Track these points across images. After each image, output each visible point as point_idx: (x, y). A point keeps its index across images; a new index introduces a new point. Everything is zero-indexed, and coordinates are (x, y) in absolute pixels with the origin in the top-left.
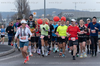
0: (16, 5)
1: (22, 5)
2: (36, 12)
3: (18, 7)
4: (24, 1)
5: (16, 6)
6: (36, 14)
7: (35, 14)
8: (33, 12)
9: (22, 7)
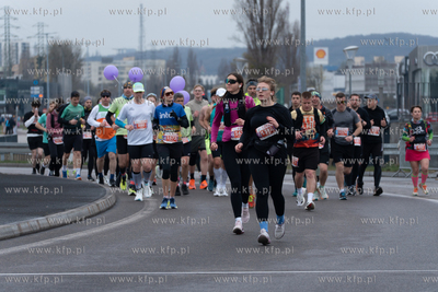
0: (240, 21)
1: (261, 20)
2: (326, 50)
3: (246, 30)
4: (270, 5)
5: (240, 24)
6: (327, 57)
7: (321, 54)
8: (316, 50)
9: (262, 28)
